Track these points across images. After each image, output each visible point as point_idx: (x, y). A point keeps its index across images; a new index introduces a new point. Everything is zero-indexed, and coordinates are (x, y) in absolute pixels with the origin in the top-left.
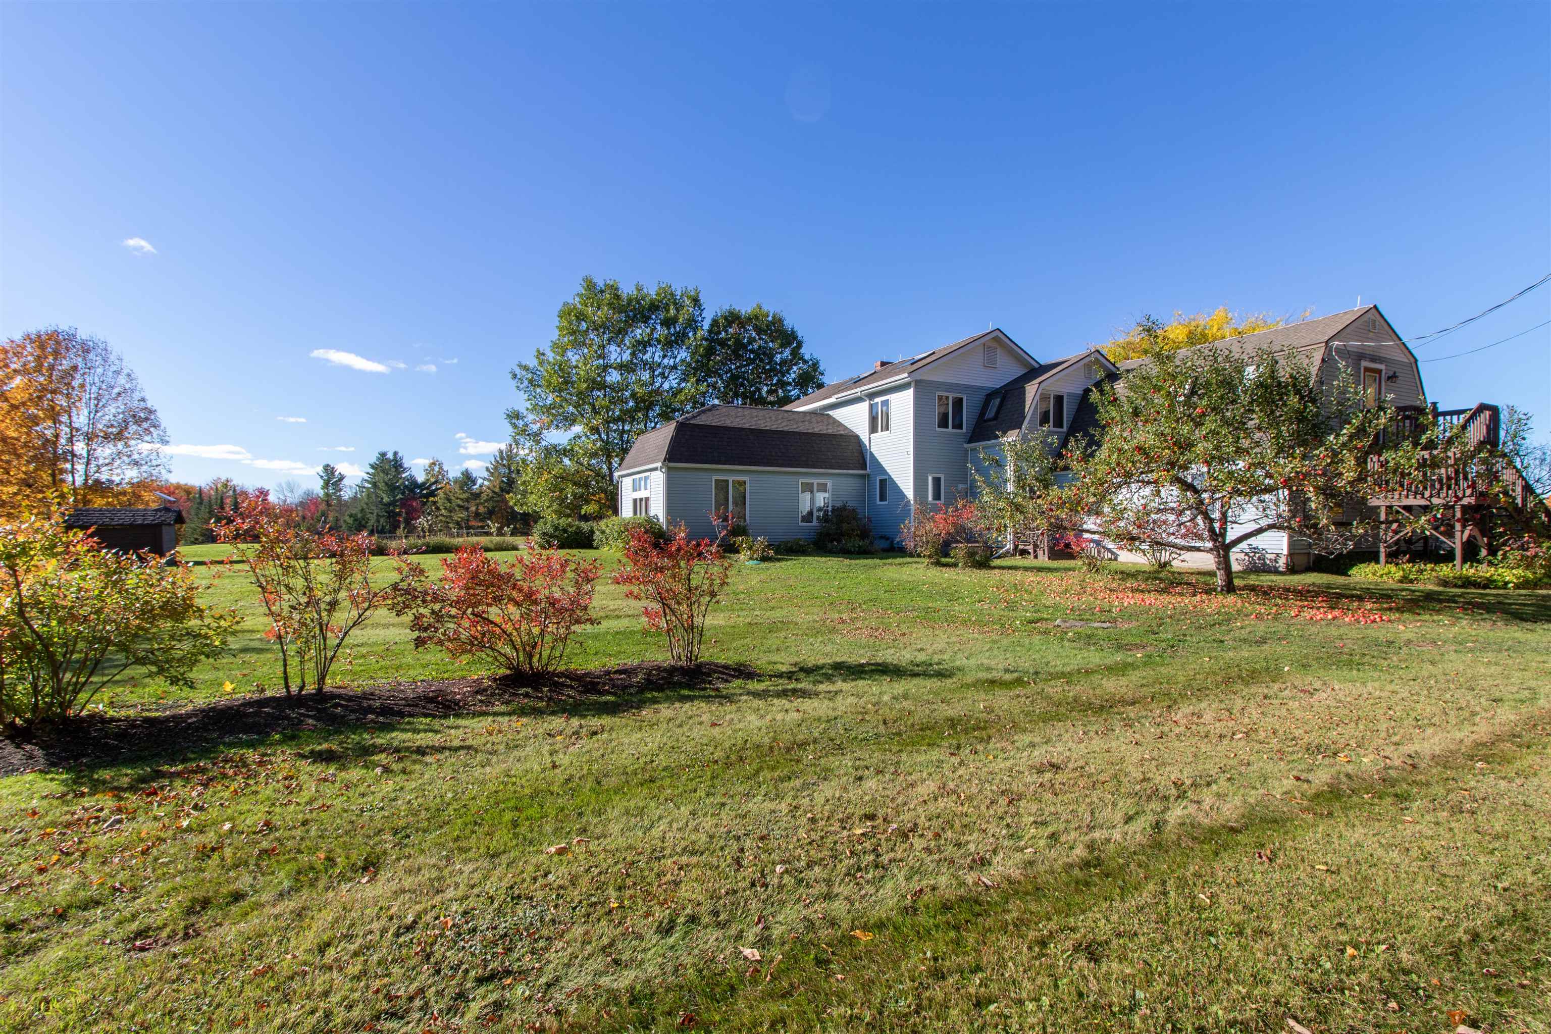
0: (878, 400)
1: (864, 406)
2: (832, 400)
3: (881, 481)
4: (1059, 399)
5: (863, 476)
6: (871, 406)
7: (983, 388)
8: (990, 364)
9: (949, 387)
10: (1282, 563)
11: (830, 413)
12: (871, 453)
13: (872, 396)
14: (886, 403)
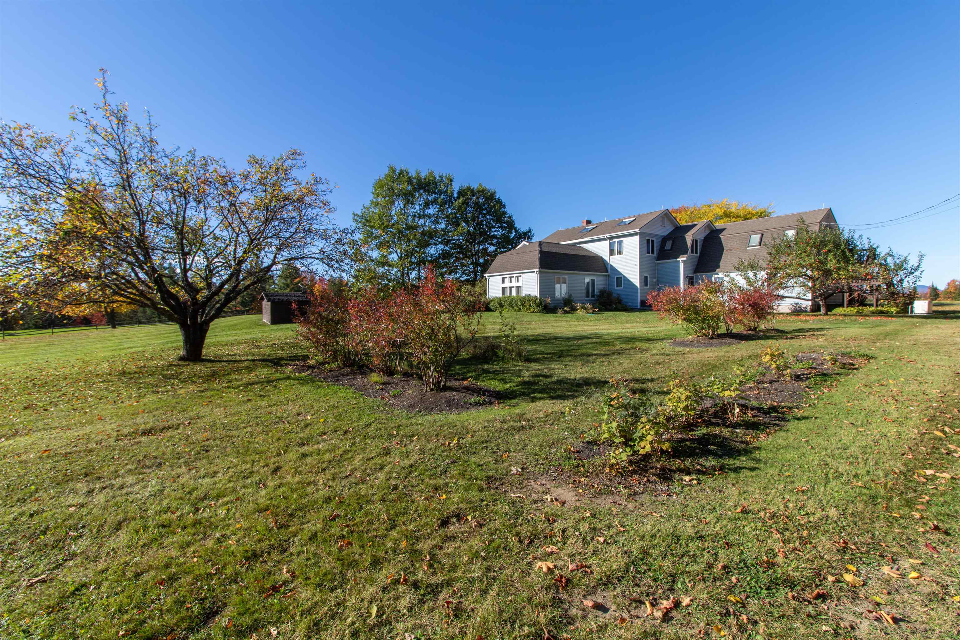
0: (616, 240)
1: (607, 242)
2: (586, 239)
3: (617, 278)
4: (696, 241)
5: (606, 276)
6: (610, 243)
7: (661, 236)
8: (663, 225)
9: (651, 235)
10: (809, 308)
11: (581, 245)
12: (611, 266)
13: (611, 238)
14: (620, 243)
